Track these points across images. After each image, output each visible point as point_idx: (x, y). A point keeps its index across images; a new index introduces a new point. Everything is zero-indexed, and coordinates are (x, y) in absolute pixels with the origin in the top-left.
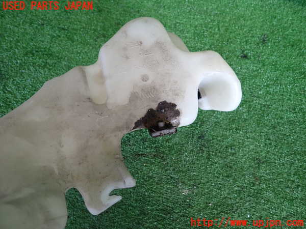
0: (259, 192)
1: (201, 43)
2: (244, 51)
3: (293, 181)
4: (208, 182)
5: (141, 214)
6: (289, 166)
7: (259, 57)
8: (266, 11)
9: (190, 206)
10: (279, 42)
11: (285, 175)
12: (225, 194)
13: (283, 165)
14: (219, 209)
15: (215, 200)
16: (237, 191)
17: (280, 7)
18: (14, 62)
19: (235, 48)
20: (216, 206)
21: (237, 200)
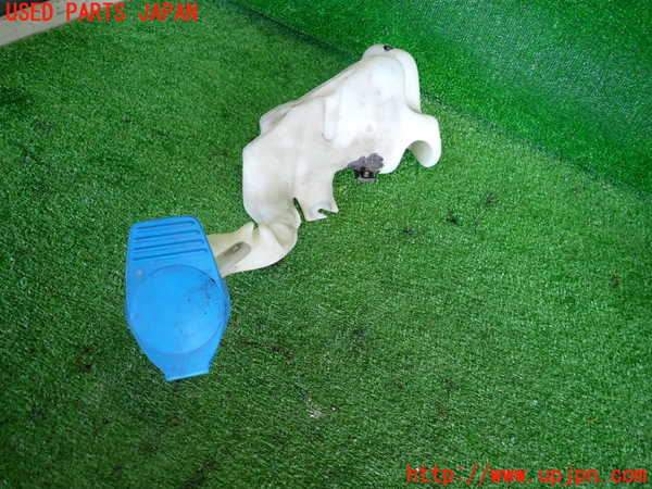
0: (442, 433)
1: (384, 190)
2: (453, 212)
3: (504, 426)
4: (357, 404)
5: (234, 436)
6: (499, 401)
7: (476, 225)
8: (499, 159)
9: (319, 437)
10: (513, 208)
11: (491, 414)
12: (382, 426)
13: (491, 397)
14: (369, 450)
15: (365, 435)
16: (404, 426)
17: (523, 155)
18: (68, 169)
19: (439, 205)
20: (366, 444)
21: (403, 441)
